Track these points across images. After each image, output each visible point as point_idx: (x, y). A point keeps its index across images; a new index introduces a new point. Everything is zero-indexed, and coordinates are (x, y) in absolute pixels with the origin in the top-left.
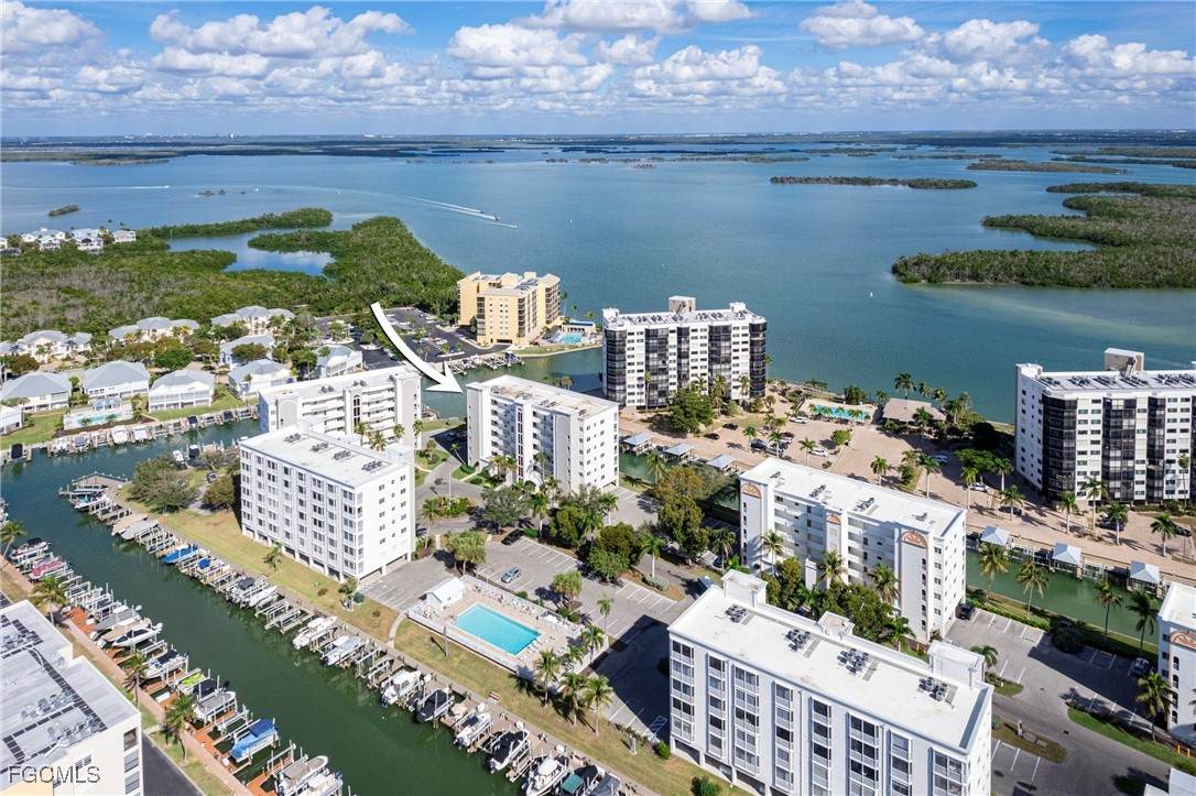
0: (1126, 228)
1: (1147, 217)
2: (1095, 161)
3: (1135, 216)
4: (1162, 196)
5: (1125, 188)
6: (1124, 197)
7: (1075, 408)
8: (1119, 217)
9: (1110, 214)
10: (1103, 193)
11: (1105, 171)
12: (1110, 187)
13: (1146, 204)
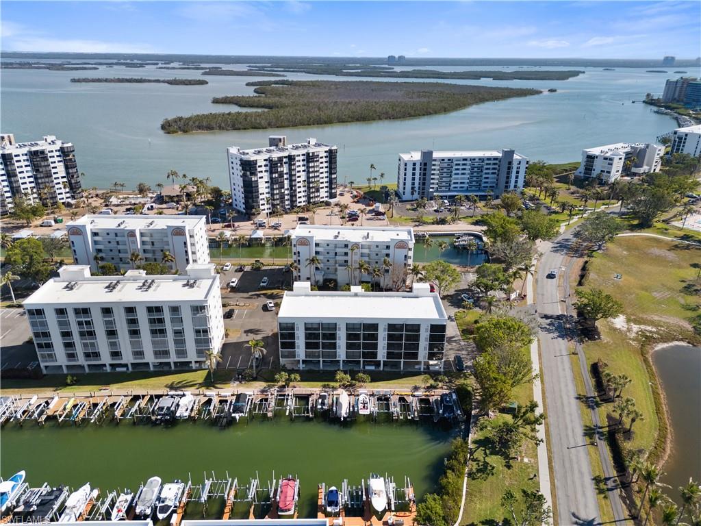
0: (283, 100)
1: (292, 95)
2: (269, 71)
3: (287, 95)
4: (300, 86)
5: (283, 83)
6: (283, 87)
7: (256, 164)
8: (280, 95)
9: (276, 94)
10: (273, 85)
11: (274, 75)
12: (276, 83)
13: (293, 89)
